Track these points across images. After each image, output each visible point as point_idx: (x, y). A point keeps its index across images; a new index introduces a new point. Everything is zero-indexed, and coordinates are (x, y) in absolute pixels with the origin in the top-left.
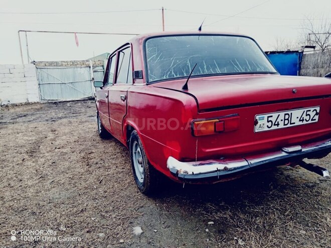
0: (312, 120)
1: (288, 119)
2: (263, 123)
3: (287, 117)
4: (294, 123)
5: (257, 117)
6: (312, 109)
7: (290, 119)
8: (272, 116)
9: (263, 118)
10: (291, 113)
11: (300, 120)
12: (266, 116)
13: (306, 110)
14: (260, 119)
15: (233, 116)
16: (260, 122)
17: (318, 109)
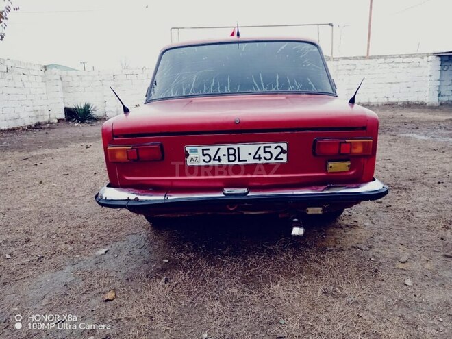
0: (276, 159)
1: (234, 155)
2: (196, 156)
3: (232, 152)
4: (246, 160)
5: (188, 149)
6: (274, 145)
7: (237, 155)
8: (208, 149)
9: (196, 151)
10: (238, 148)
11: (254, 158)
12: (200, 149)
13: (262, 146)
14: (191, 151)
15: (154, 144)
16: (192, 155)
17: (285, 146)
